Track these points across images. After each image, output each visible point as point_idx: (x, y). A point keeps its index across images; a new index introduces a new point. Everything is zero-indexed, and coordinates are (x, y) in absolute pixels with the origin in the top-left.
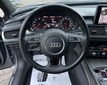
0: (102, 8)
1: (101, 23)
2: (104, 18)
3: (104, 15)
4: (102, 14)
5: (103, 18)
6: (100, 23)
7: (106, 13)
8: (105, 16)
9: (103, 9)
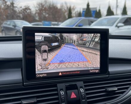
0: (36, 34)
1: (45, 75)
2: (49, 61)
3: (45, 51)
4: (40, 51)
5: (45, 60)
6: (41, 76)
7: (49, 47)
8: (49, 54)
9: (39, 37)
